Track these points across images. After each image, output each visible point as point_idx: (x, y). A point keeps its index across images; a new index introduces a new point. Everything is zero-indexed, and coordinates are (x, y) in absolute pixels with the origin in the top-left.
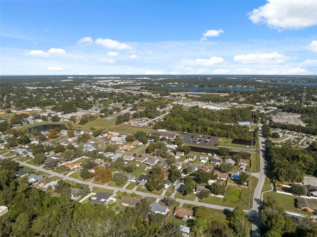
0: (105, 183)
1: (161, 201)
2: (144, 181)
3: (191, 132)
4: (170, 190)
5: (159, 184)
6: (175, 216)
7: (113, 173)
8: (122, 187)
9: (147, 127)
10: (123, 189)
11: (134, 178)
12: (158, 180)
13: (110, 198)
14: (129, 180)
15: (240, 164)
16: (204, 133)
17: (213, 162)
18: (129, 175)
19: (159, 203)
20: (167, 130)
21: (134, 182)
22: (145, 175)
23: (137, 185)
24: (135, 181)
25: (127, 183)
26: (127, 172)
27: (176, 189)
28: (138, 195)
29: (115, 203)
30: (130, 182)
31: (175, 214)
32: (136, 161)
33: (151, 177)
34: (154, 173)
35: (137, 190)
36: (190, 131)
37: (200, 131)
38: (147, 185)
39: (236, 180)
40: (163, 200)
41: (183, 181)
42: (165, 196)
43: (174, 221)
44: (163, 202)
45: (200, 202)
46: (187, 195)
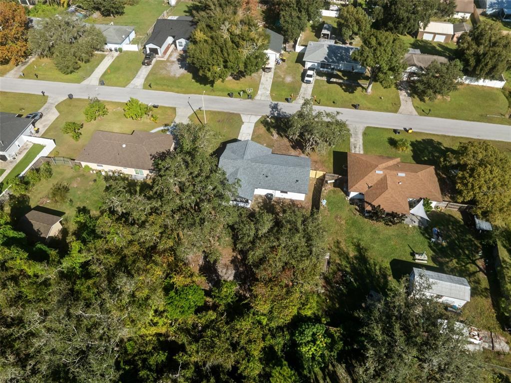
0: (11, 69)
1: (263, 129)
2: (174, 42)
4: (287, 73)
5: (246, 52)
6: (352, 201)
7: (37, 21)
8: (84, 78)
10: (90, 86)
11: (133, 35)
12: (238, 32)
13: (26, 139)
14: (113, 46)
18: (108, 27)
21: (134, 52)
22: (175, 18)
23: (149, 64)
24: (135, 48)
25: (106, 59)
26: (103, 14)
27: (308, 65)
28: (155, 107)
29: (48, 160)
30: (116, 54)
31: (353, 194)
33: (202, 25)
34: (213, 7)
35: (148, 85)
38: (188, 60)
39: (508, 16)
40: (273, 121)
41: (329, 33)
42: (276, 103)
43: (359, 237)
44: (274, 127)
45: (427, 115)
46: (363, 88)
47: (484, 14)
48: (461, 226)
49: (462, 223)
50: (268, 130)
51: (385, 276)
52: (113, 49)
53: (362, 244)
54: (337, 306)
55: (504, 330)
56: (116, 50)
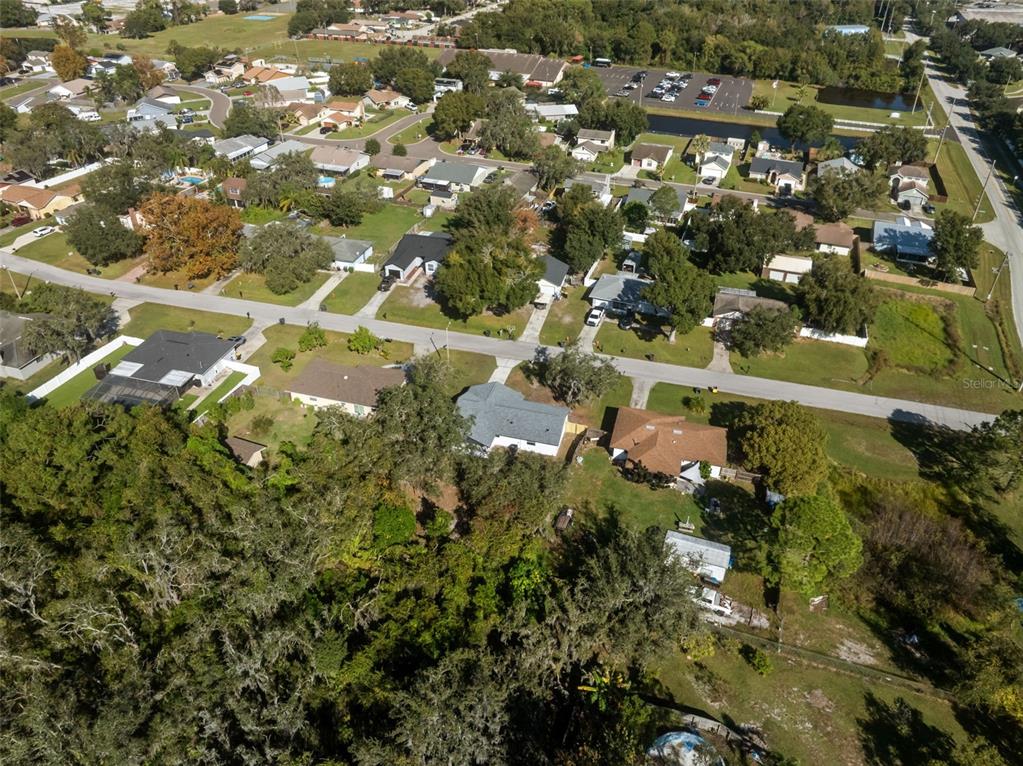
0: (210, 284)
1: (521, 376)
2: (423, 265)
3: (628, 57)
4: (566, 311)
5: (509, 281)
6: (616, 462)
7: (249, 229)
8: (301, 302)
9: (429, 43)
10: (307, 311)
11: (369, 253)
12: (502, 257)
13: (226, 365)
14: (341, 265)
15: (897, 181)
16: (689, 63)
17: (759, 176)
18: (339, 240)
19: (511, 382)
20: (520, 51)
21: (369, 273)
22: (428, 234)
23: (386, 290)
24: (370, 269)
25: (331, 280)
26: (333, 223)
27: (597, 303)
28: (388, 341)
29: (250, 391)
30: (346, 274)
31: (617, 452)
32: (380, 173)
33: (461, 245)
34: (477, 224)
35: (383, 315)
36: (627, 52)
37: (669, 54)
38: (437, 288)
39: (903, 256)
40: (536, 367)
41: (633, 264)
42: (545, 346)
43: (614, 498)
44: (536, 375)
45: (746, 373)
46: (666, 336)
47: (872, 250)
48: (750, 500)
49: (753, 496)
50: (528, 377)
52: (342, 268)
53: (617, 507)
54: (571, 564)
55: (767, 606)
56: (345, 270)
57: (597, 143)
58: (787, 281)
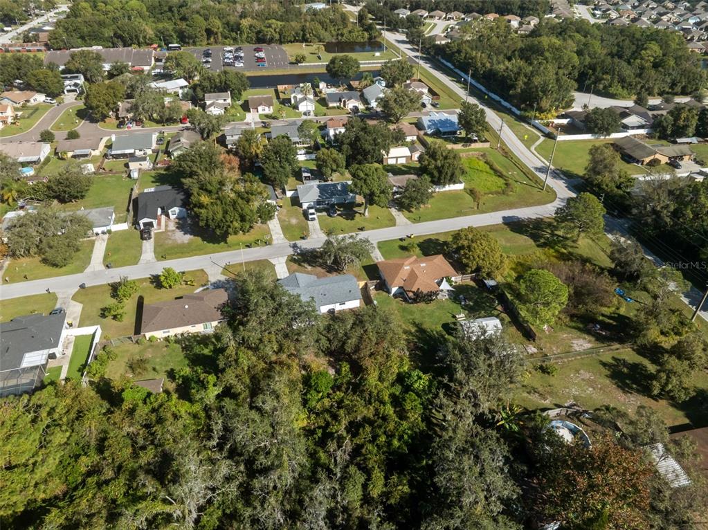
1: (295, 266)
2: (165, 213)
3: (191, 41)
4: (289, 216)
6: (395, 296)
8: (84, 267)
10: (97, 272)
13: (69, 333)
14: (98, 230)
17: (335, 105)
18: (81, 212)
19: (291, 271)
21: (125, 230)
22: (151, 190)
23: (149, 238)
25: (97, 244)
26: (64, 201)
27: (305, 206)
28: (183, 273)
29: (106, 344)
30: (106, 236)
31: (394, 290)
32: (70, 154)
37: (219, 34)
39: (445, 133)
40: (300, 257)
41: (309, 175)
42: (294, 242)
43: (412, 317)
44: (304, 262)
45: (419, 221)
46: (360, 213)
47: (426, 134)
48: (477, 290)
49: (477, 287)
50: (300, 265)
51: (442, 336)
52: (100, 232)
53: (417, 322)
54: (420, 364)
55: (530, 341)
56: (104, 233)
57: (221, 101)
58: (399, 163)
